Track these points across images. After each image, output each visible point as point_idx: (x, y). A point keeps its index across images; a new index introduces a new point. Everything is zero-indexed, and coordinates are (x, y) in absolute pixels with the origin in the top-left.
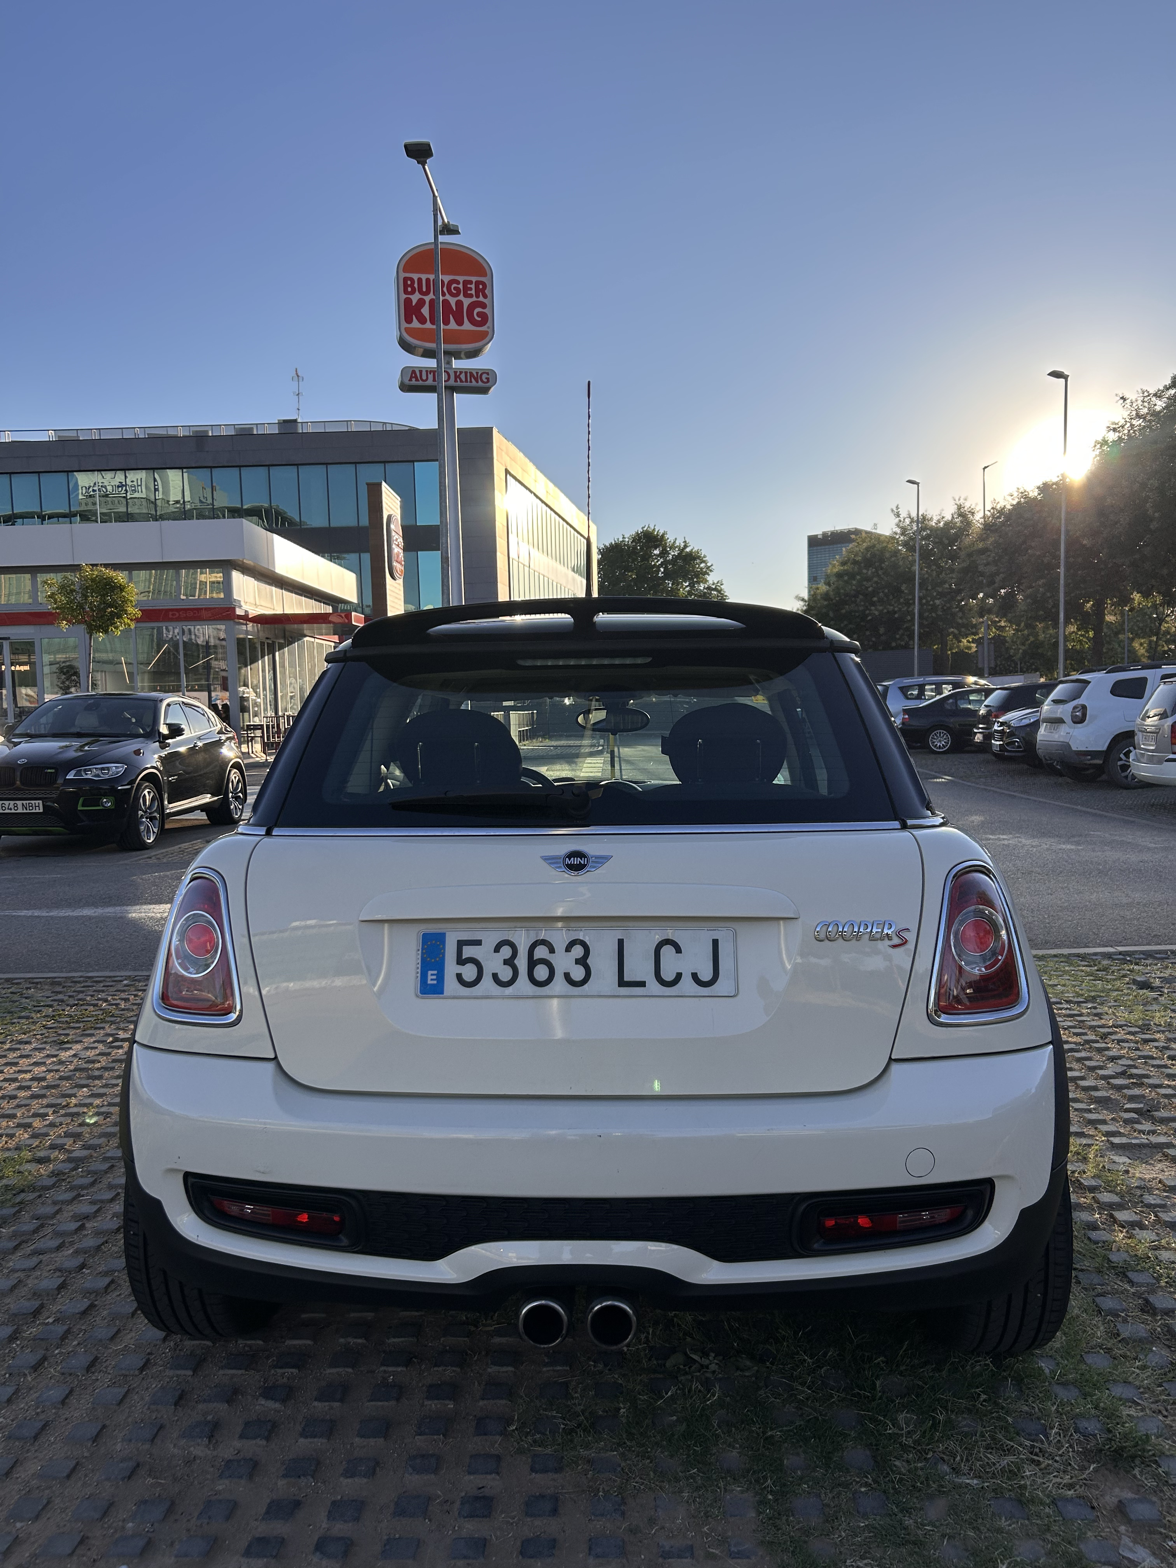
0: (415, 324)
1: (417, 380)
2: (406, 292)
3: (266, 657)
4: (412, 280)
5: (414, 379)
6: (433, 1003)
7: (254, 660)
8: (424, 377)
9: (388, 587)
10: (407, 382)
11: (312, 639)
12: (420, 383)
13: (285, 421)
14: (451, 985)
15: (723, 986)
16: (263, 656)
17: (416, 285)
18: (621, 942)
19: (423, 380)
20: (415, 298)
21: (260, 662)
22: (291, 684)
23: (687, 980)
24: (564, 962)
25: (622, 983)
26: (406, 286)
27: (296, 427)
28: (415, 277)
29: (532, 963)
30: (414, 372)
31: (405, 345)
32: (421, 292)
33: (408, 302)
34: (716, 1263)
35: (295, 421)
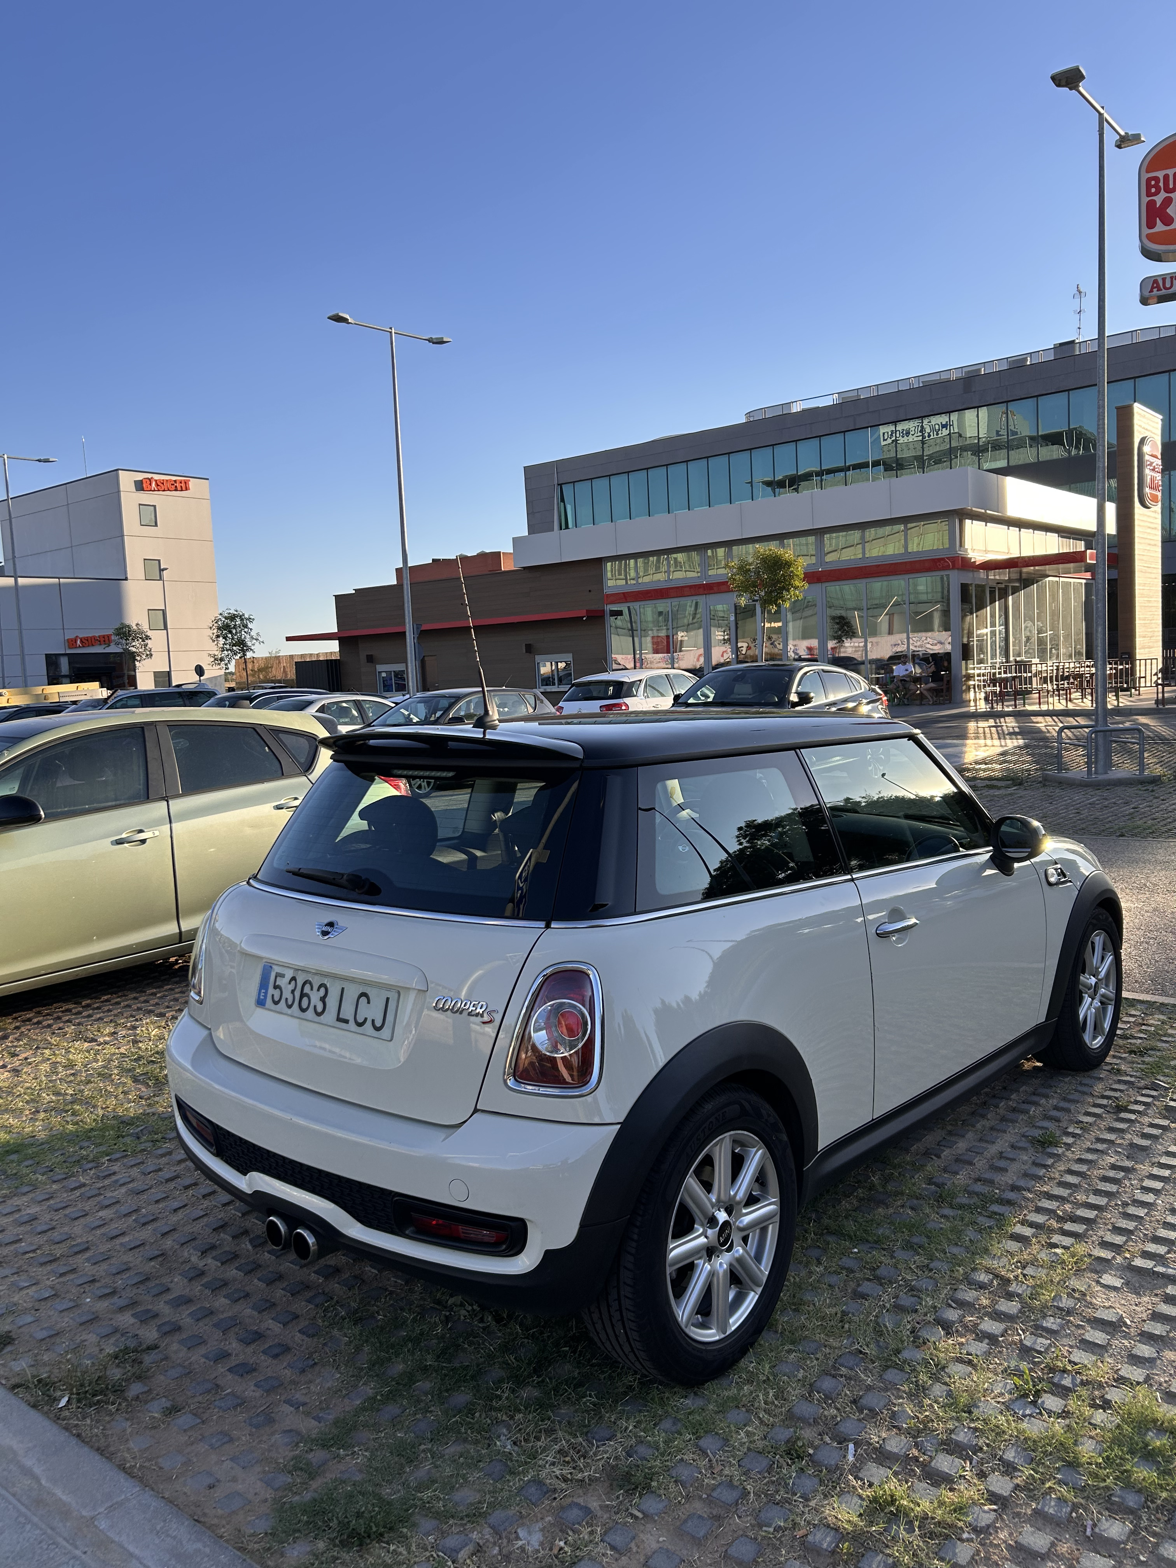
0: (1160, 227)
1: (1159, 290)
2: (1149, 194)
3: (997, 603)
4: (1157, 179)
5: (1155, 290)
6: (260, 1011)
7: (981, 606)
8: (1168, 285)
9: (1137, 517)
10: (1147, 294)
11: (1057, 579)
12: (1164, 292)
13: (1061, 344)
14: (269, 1001)
15: (385, 1033)
16: (993, 601)
17: (1161, 184)
18: (343, 989)
19: (1165, 288)
20: (1159, 199)
21: (988, 608)
22: (1026, 627)
23: (369, 1023)
24: (315, 997)
25: (339, 1019)
26: (1149, 186)
27: (1074, 350)
28: (1160, 174)
29: (302, 995)
30: (1156, 281)
31: (1148, 254)
32: (1167, 190)
33: (1151, 205)
34: (359, 1225)
35: (1073, 342)
